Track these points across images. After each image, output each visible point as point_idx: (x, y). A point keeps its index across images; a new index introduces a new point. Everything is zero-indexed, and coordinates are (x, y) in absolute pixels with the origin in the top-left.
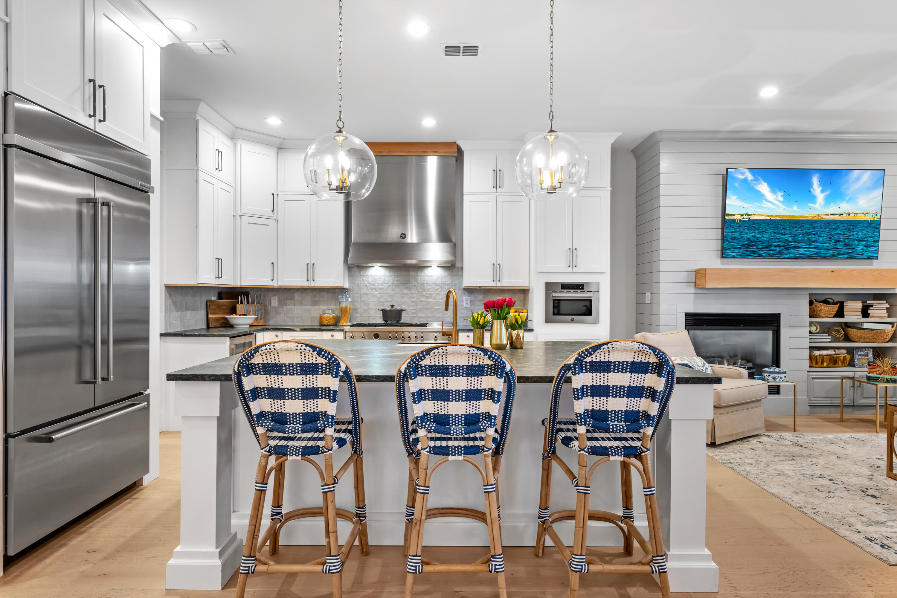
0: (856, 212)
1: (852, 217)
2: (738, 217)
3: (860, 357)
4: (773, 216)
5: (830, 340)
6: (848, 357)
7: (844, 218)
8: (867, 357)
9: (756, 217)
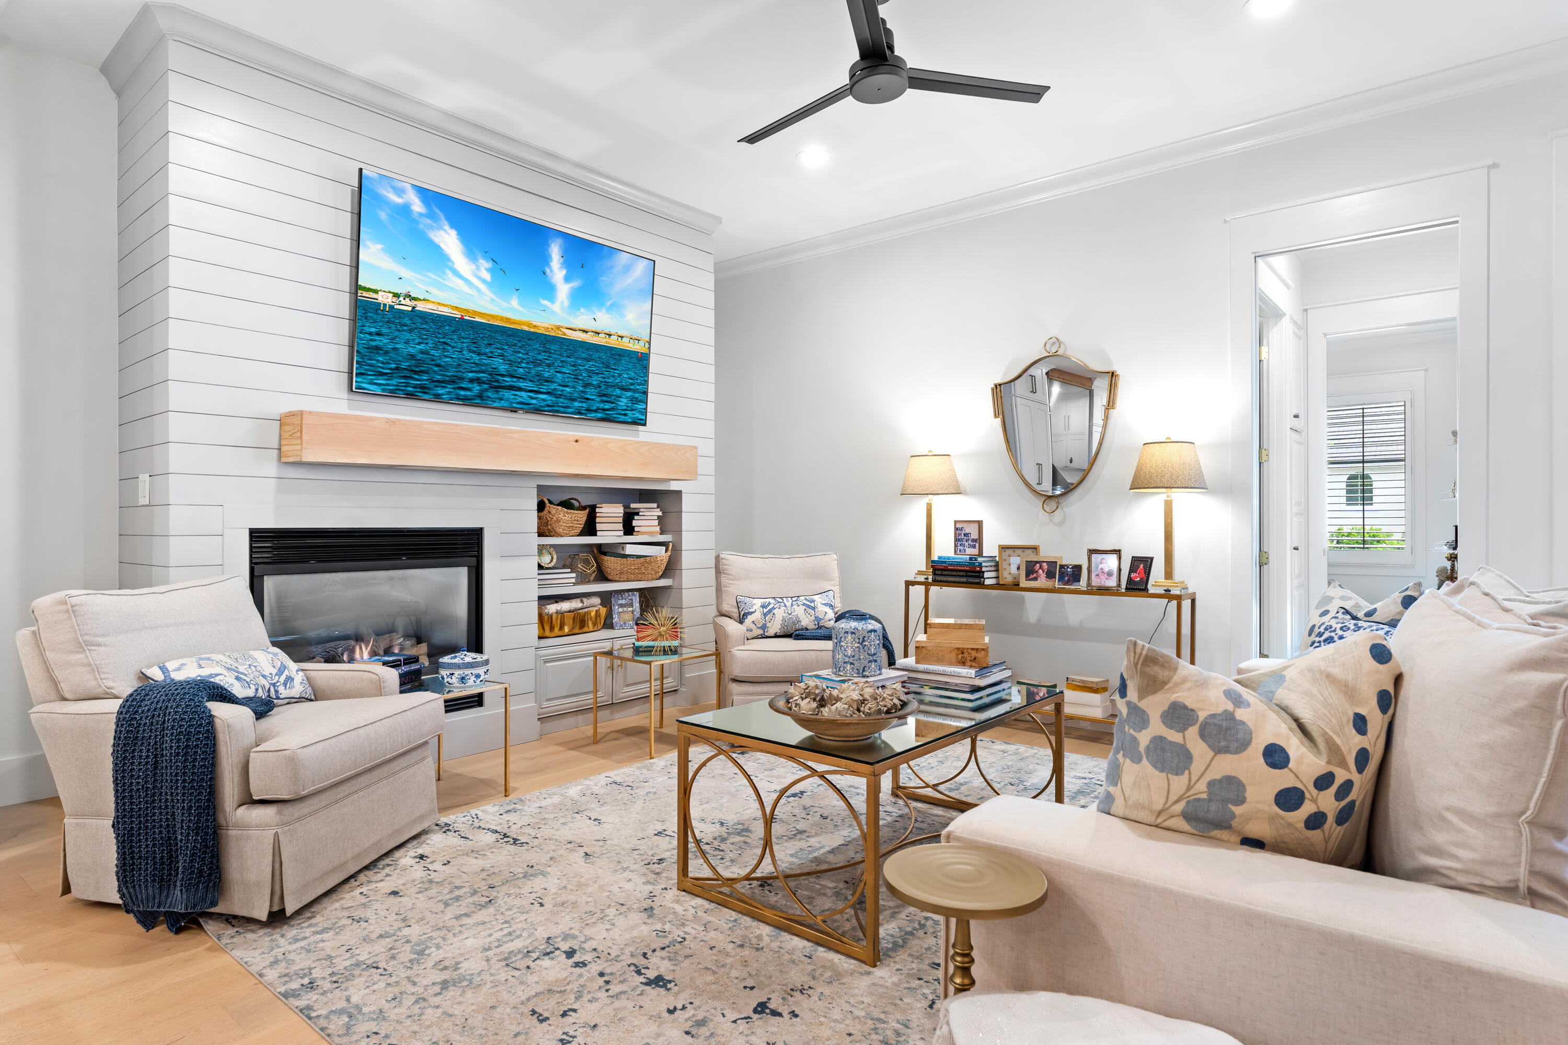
0: (621, 333)
1: (613, 342)
2: (385, 299)
3: (620, 610)
4: (467, 311)
5: (573, 580)
6: (603, 611)
7: (601, 340)
8: (631, 609)
9: (431, 306)
